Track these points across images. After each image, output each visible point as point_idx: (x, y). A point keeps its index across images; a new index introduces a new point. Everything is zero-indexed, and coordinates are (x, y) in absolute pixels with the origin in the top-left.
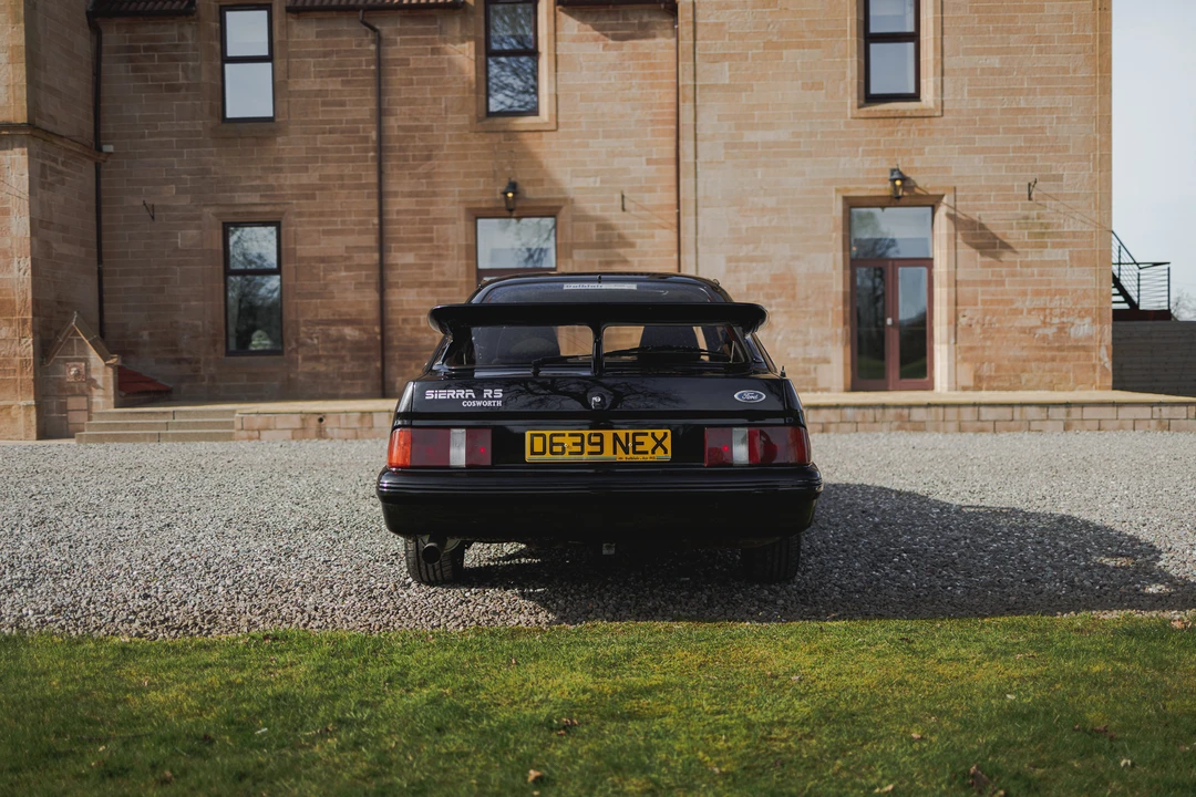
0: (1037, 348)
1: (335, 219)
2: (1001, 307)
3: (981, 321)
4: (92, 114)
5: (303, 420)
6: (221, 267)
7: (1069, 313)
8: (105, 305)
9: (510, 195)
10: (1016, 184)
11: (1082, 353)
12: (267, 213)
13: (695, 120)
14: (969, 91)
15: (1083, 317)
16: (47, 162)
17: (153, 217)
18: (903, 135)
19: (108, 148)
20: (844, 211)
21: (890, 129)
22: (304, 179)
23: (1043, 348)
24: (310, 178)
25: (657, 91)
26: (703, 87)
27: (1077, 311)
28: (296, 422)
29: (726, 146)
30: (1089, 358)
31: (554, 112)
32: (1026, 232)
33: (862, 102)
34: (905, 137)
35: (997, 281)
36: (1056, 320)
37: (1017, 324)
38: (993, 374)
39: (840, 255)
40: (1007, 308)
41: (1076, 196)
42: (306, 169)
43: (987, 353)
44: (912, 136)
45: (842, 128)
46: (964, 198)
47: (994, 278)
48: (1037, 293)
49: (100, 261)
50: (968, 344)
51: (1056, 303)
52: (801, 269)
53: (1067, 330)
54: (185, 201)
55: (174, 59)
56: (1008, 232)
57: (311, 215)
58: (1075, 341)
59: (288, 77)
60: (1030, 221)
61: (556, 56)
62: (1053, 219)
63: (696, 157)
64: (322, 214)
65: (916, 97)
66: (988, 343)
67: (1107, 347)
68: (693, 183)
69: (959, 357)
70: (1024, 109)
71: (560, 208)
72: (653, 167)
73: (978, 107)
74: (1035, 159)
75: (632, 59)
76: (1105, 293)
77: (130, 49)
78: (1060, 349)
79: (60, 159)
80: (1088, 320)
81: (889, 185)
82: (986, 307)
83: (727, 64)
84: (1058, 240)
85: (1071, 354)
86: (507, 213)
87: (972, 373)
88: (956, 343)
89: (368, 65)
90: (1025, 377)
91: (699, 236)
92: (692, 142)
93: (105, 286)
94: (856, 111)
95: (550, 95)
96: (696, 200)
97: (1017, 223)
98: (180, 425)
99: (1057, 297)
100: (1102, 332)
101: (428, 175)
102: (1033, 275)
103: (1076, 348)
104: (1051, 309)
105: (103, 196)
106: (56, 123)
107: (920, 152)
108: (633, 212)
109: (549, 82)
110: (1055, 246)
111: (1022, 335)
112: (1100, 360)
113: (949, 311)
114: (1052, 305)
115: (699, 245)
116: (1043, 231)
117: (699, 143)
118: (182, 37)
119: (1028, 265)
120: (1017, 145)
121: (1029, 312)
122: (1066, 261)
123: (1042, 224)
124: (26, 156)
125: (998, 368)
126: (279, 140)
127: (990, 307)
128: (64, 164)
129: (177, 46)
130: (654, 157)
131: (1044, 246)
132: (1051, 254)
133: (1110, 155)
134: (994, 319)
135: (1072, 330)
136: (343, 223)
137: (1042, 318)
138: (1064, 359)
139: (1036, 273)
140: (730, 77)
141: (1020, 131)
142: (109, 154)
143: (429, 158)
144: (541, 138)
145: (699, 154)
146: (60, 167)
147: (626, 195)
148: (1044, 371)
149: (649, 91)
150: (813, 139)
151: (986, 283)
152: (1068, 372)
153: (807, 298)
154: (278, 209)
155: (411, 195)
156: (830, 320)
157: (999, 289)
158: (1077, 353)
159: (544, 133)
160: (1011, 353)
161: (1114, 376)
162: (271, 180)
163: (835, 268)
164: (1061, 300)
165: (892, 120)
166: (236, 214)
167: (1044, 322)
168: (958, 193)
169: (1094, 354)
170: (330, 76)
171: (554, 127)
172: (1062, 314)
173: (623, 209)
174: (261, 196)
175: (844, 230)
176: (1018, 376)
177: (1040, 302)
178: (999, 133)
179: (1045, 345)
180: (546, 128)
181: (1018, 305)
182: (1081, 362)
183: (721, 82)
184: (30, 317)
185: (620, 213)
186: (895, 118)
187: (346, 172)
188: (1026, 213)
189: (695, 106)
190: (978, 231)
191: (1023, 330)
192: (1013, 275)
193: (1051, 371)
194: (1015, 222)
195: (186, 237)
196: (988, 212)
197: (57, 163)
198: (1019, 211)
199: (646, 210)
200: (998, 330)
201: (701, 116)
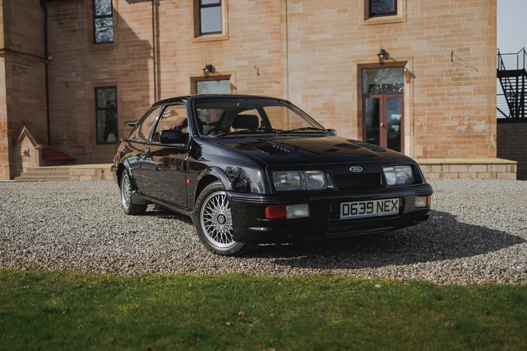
0: (456, 137)
1: (137, 84)
2: (437, 116)
3: (427, 123)
4: (43, 44)
5: (96, 172)
6: (94, 106)
7: (473, 119)
8: (51, 124)
9: (206, 70)
10: (445, 54)
11: (480, 139)
12: (111, 83)
13: (287, 31)
14: (420, 8)
15: (481, 121)
16: (17, 65)
17: (67, 86)
18: (387, 32)
19: (50, 58)
20: (358, 71)
21: (381, 29)
22: (125, 67)
23: (459, 137)
24: (127, 67)
25: (273, 19)
26: (291, 15)
27: (477, 118)
28: (93, 172)
29: (302, 42)
30: (484, 141)
31: (227, 31)
32: (450, 78)
33: (367, 17)
34: (388, 33)
35: (435, 103)
36: (466, 123)
37: (446, 125)
38: (433, 150)
39: (356, 93)
40: (440, 117)
41: (477, 58)
42: (125, 63)
43: (430, 140)
44: (391, 33)
45: (357, 31)
46: (418, 62)
47: (434, 102)
48: (456, 109)
49: (48, 105)
50: (420, 135)
51: (466, 113)
52: (337, 100)
53: (472, 127)
54: (79, 79)
55: (74, 18)
56: (441, 78)
57: (128, 83)
58: (477, 133)
59: (118, 23)
60: (453, 72)
61: (228, 5)
62: (464, 71)
63: (287, 49)
64: (132, 82)
65: (395, 13)
66: (430, 135)
67: (494, 136)
68: (286, 61)
69: (416, 142)
70: (449, 15)
71: (230, 76)
72: (271, 55)
73: (425, 16)
74: (455, 40)
75: (261, 4)
76: (492, 108)
77: (58, 15)
78: (468, 137)
79: (24, 63)
80: (483, 122)
81: (377, 58)
82: (430, 116)
83: (301, 3)
84: (468, 81)
85: (475, 139)
86: (206, 79)
87: (422, 150)
88: (413, 135)
89: (149, 15)
90: (450, 151)
91: (289, 86)
92: (286, 42)
93: (50, 116)
94: (363, 22)
95: (226, 24)
96: (287, 69)
97: (446, 74)
98: (55, 174)
99: (467, 111)
100: (490, 128)
101: (175, 63)
102: (454, 100)
103: (477, 137)
104: (464, 117)
105: (49, 78)
106: (22, 48)
107: (396, 40)
108: (263, 76)
109: (225, 17)
110: (466, 84)
111: (448, 130)
112: (490, 142)
113: (410, 119)
114: (464, 115)
115: (289, 90)
116: (459, 77)
117: (289, 42)
118: (77, 9)
119: (451, 95)
120: (446, 34)
121: (452, 118)
122: (471, 92)
123: (459, 73)
124: (4, 63)
125: (436, 147)
126: (115, 51)
127: (432, 116)
128: (26, 65)
129: (75, 13)
130: (272, 49)
131: (460, 85)
132: (464, 89)
133: (496, 37)
134: (433, 123)
135: (475, 127)
136: (140, 85)
137: (459, 121)
138: (470, 142)
139: (455, 98)
140: (303, 9)
141: (447, 27)
142: (51, 60)
143: (175, 55)
144: (222, 44)
145: (289, 47)
146: (24, 66)
147: (260, 68)
148: (460, 148)
149: (270, 19)
150: (343, 37)
151: (429, 104)
152: (473, 149)
153: (340, 114)
154: (115, 81)
155: (168, 72)
156: (351, 124)
157: (436, 107)
158: (477, 139)
159: (223, 41)
160: (442, 140)
161: (497, 151)
162: (112, 68)
163: (353, 99)
164: (468, 112)
165: (381, 25)
166: (99, 83)
167: (460, 124)
168: (414, 60)
169: (487, 139)
170: (134, 21)
171: (227, 39)
172: (470, 119)
173: (258, 75)
174: (108, 75)
175: (358, 80)
176: (446, 151)
177: (457, 113)
178: (436, 29)
179: (460, 135)
180: (224, 39)
181: (446, 115)
182: (480, 144)
183: (299, 12)
184: (6, 129)
185: (257, 76)
186: (383, 24)
187: (141, 63)
188: (450, 68)
189: (287, 24)
190: (425, 79)
191: (449, 128)
192: (443, 100)
193: (464, 148)
194: (444, 73)
195: (81, 94)
196: (430, 69)
197: (23, 65)
198: (446, 68)
199: (266, 75)
200: (436, 128)
201: (290, 29)
